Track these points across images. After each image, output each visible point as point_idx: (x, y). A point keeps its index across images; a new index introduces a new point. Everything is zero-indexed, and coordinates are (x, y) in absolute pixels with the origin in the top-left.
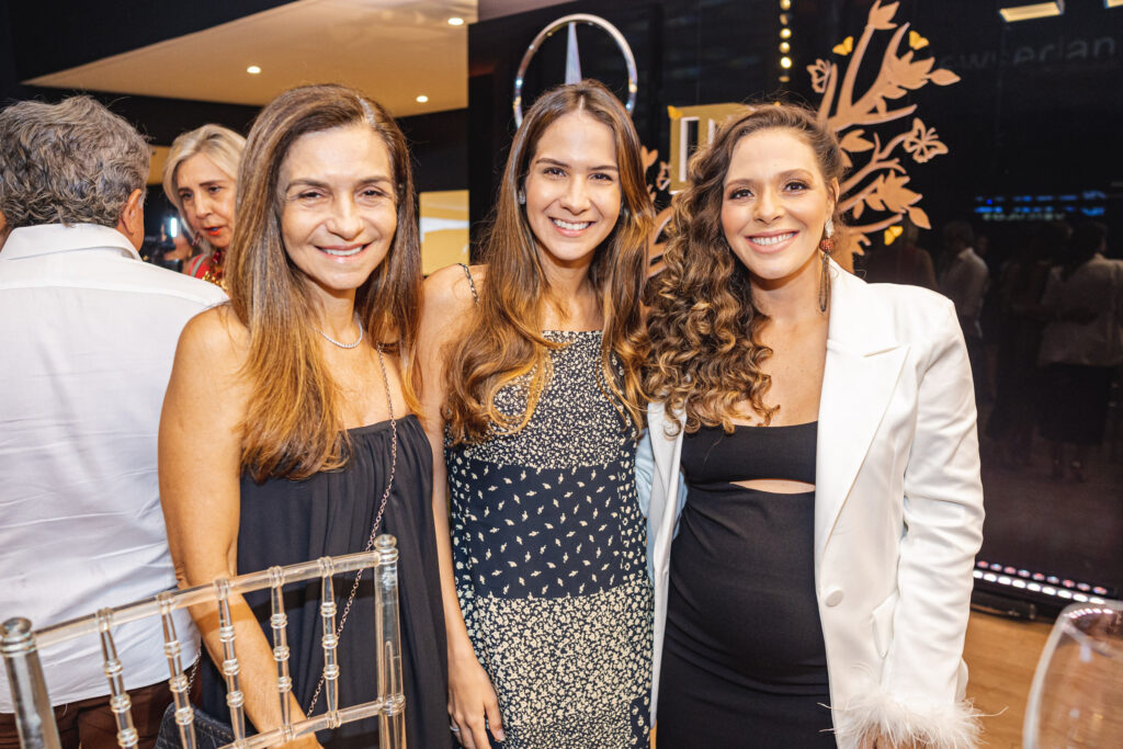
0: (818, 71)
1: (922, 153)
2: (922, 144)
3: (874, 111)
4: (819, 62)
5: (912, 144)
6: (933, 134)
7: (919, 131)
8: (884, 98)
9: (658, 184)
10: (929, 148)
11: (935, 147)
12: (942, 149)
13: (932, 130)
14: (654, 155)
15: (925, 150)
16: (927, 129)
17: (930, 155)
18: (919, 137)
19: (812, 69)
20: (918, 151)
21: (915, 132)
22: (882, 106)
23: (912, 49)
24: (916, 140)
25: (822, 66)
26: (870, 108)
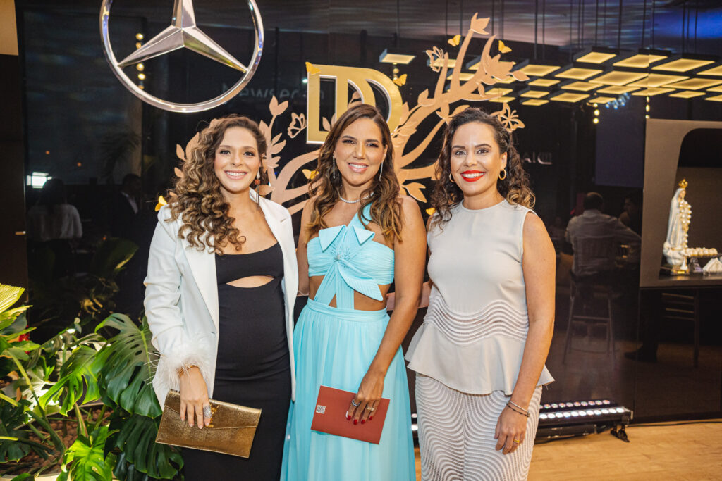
0: (433, 55)
1: (509, 127)
2: (509, 120)
3: (476, 92)
4: (435, 48)
5: (503, 119)
6: (515, 114)
7: (507, 110)
8: (482, 83)
9: (290, 133)
10: (513, 123)
11: (517, 123)
12: (521, 125)
13: (515, 111)
14: (285, 104)
15: (511, 124)
16: (512, 111)
17: (513, 128)
18: (506, 114)
19: (429, 53)
20: (506, 125)
21: (504, 111)
22: (481, 89)
23: (500, 52)
24: (505, 117)
25: (437, 51)
26: (473, 90)
